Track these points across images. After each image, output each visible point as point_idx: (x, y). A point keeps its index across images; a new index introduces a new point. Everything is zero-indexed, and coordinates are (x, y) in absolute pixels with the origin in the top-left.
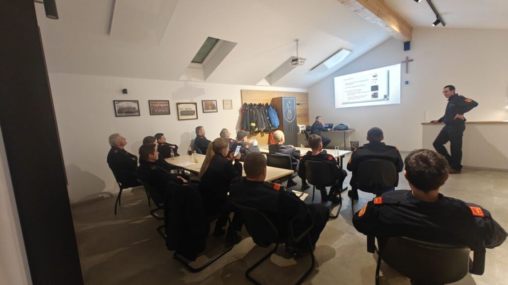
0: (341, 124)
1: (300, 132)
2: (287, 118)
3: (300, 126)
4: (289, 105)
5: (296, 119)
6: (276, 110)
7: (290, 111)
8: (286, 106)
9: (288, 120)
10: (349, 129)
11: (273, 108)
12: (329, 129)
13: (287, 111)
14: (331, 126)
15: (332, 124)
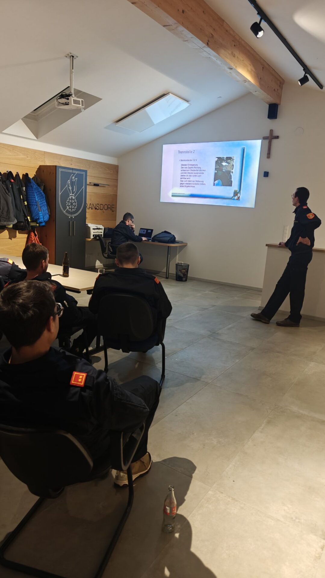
0: (166, 232)
1: (92, 237)
2: (65, 208)
3: (92, 226)
4: (72, 183)
5: (84, 212)
6: (44, 191)
7: (72, 196)
8: (64, 184)
9: (67, 211)
10: (178, 242)
11: (39, 185)
12: (144, 239)
13: (66, 195)
14: (148, 233)
15: (152, 230)
